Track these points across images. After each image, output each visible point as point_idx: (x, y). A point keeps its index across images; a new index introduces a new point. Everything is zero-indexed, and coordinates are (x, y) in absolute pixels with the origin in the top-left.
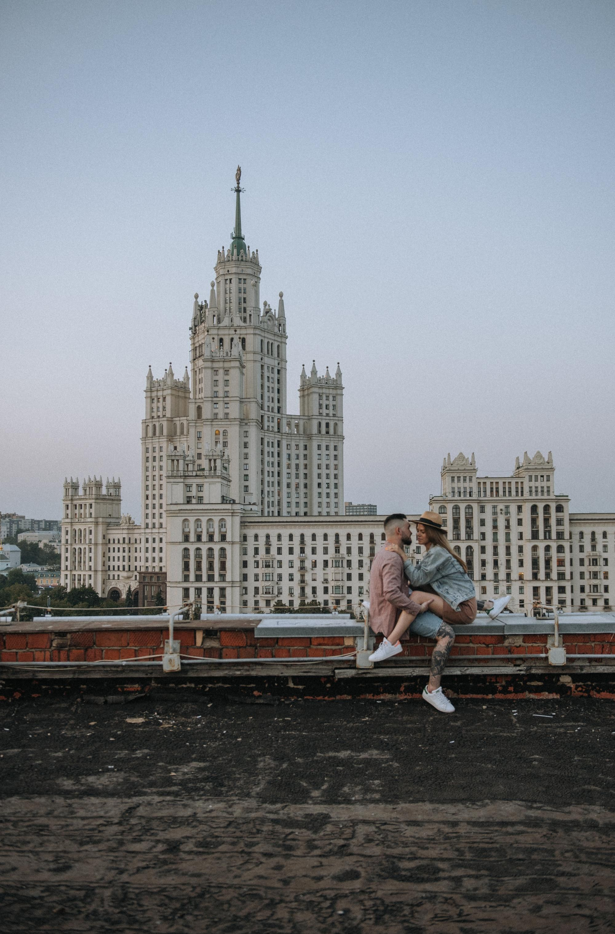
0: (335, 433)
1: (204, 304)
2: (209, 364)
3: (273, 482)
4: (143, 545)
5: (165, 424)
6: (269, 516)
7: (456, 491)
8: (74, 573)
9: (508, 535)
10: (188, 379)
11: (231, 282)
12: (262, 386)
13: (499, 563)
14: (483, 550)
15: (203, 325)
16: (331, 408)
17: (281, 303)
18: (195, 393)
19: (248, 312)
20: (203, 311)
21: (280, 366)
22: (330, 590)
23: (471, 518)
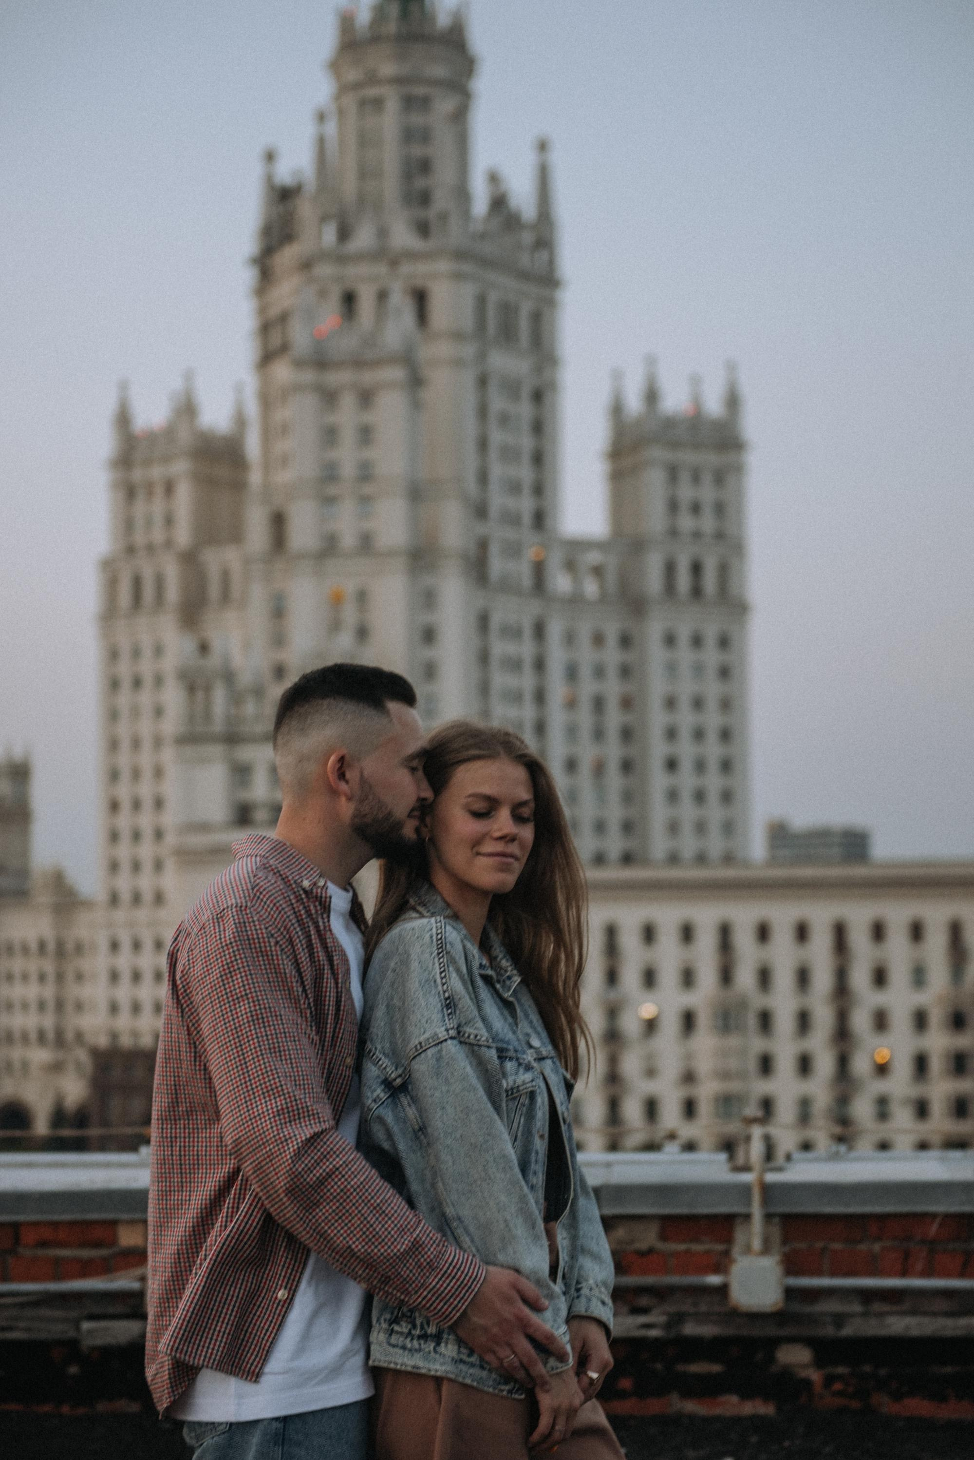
0: (721, 593)
1: (293, 181)
4: (100, 962)
5: (172, 572)
11: (378, 109)
15: (291, 248)
16: (707, 510)
17: (543, 174)
18: (266, 469)
20: (292, 204)
21: (539, 377)
22: (705, 1108)
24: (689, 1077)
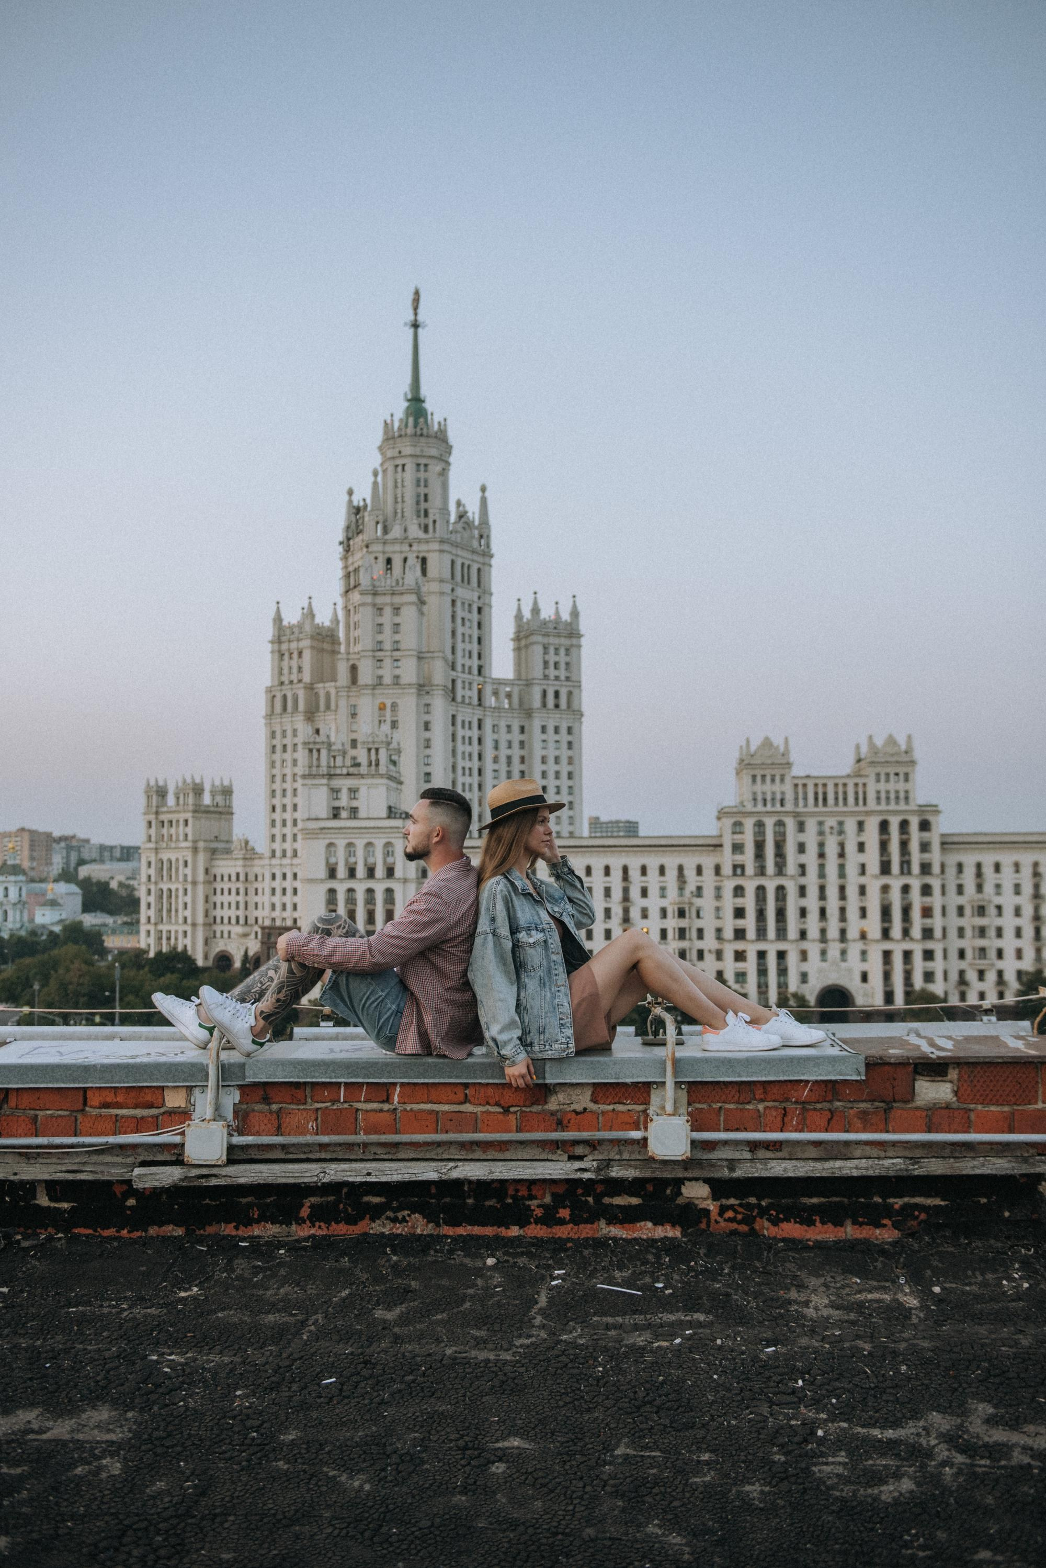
1: (362, 504)
2: (369, 599)
4: (266, 885)
5: (301, 694)
7: (760, 798)
8: (160, 927)
9: (842, 867)
10: (338, 622)
11: (403, 470)
12: (454, 633)
13: (829, 912)
14: (802, 891)
15: (360, 537)
17: (484, 502)
18: (348, 644)
19: (431, 517)
21: (482, 600)
23: (784, 841)
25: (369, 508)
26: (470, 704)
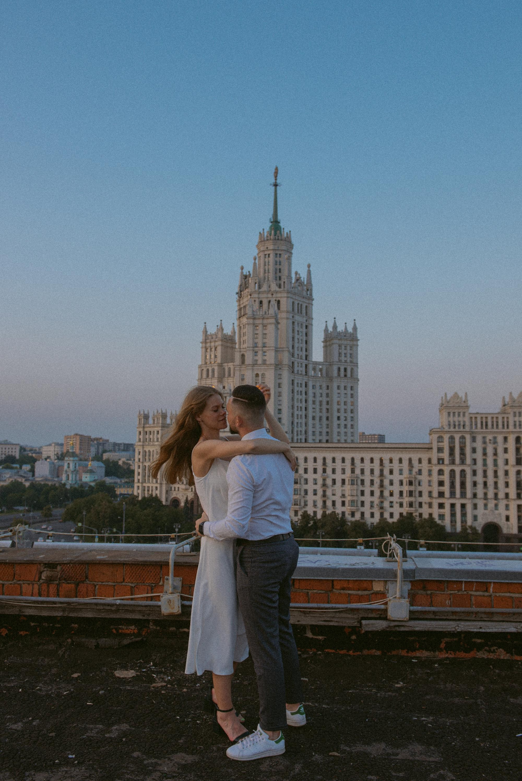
0: (351, 376)
1: (248, 274)
2: (251, 321)
3: (301, 416)
5: (216, 368)
6: (297, 442)
7: (452, 424)
8: (144, 485)
9: (495, 461)
10: (234, 332)
11: (269, 257)
12: (293, 338)
13: (488, 484)
14: (474, 473)
15: (247, 290)
16: (348, 355)
17: (309, 272)
18: (240, 344)
19: (282, 279)
20: (247, 279)
21: (308, 322)
22: (347, 504)
23: (465, 446)
24: (343, 496)
25: (251, 276)
26: (301, 374)
